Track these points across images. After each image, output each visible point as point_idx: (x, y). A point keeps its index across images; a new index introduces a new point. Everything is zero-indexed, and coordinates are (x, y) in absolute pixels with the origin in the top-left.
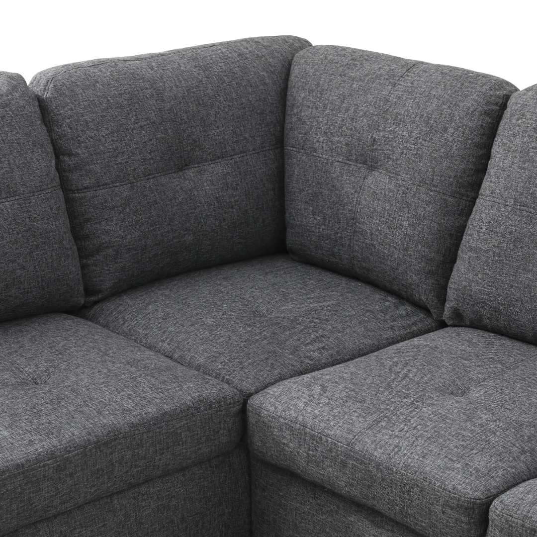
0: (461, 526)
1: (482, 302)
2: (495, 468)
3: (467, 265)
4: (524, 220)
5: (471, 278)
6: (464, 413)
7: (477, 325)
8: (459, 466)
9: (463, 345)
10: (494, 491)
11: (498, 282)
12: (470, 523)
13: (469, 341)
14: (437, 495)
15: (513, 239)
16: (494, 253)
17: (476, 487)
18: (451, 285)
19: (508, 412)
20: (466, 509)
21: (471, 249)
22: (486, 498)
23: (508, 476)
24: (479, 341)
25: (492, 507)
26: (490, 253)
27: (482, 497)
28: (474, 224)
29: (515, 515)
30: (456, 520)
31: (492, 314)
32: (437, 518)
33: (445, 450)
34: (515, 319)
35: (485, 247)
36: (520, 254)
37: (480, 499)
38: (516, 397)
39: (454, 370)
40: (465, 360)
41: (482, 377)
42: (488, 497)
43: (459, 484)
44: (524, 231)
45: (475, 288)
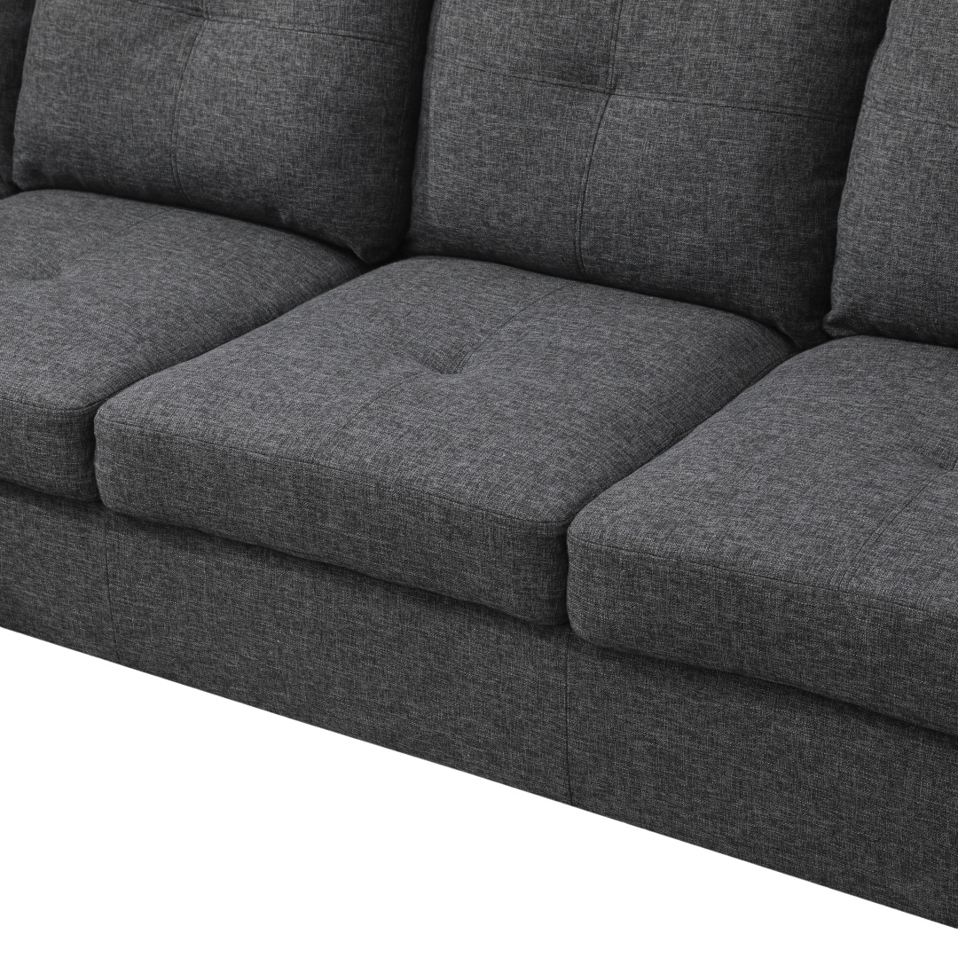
0: (56, 453)
1: (65, 147)
2: (98, 364)
3: (35, 92)
4: (109, 9)
5: (42, 110)
6: (50, 299)
7: (66, 183)
8: (46, 368)
9: (48, 210)
10: (98, 395)
11: (83, 112)
12: (68, 446)
13: (57, 205)
14: (17, 414)
15: (96, 41)
16: (72, 67)
17: (71, 393)
18: (18, 128)
19: (117, 290)
20: (61, 426)
21: (39, 66)
22: (87, 406)
23: (119, 373)
24: (73, 203)
25: (97, 417)
26: (65, 68)
27: (81, 404)
28: (38, 25)
29: (128, 422)
30: (49, 444)
31: (82, 164)
32: (21, 447)
33: (23, 350)
34: (116, 167)
35: (56, 59)
36: (109, 64)
37: (79, 408)
38: (129, 271)
39: (34, 245)
40: (52, 230)
41: (78, 251)
42: (91, 404)
43: (48, 392)
44: (111, 27)
45: (51, 126)
